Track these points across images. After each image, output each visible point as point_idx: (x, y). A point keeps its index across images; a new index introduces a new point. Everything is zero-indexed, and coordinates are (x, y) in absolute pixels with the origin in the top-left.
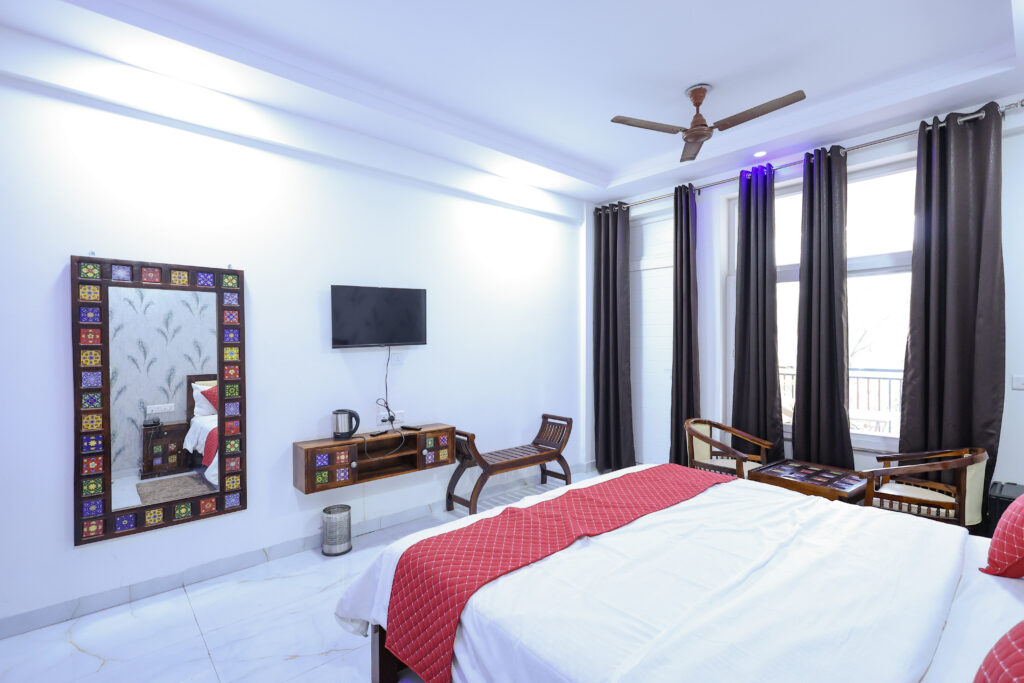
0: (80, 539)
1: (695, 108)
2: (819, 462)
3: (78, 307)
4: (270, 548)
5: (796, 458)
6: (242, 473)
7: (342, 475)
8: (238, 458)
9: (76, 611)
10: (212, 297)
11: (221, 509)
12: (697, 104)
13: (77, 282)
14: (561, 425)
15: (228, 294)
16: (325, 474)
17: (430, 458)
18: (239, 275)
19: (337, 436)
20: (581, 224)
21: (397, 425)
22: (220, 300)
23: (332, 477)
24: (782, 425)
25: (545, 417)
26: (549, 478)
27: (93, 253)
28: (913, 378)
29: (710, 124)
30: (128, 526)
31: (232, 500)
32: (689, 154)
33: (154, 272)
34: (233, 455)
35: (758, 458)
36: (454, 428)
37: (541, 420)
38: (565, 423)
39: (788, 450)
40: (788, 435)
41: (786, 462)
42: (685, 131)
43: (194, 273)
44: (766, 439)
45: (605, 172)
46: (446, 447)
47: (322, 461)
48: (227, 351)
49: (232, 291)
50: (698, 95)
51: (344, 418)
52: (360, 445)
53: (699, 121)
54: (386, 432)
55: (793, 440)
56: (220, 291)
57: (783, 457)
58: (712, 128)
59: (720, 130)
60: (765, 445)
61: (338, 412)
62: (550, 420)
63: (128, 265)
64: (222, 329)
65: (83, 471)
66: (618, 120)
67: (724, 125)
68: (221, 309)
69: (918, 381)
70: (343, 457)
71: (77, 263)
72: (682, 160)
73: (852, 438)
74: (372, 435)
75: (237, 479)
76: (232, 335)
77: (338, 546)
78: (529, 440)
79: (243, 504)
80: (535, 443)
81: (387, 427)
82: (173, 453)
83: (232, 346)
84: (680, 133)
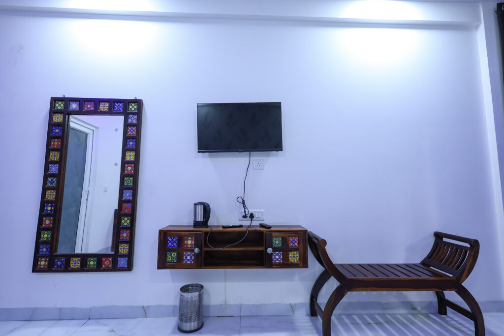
0: (36, 269)
3: (52, 125)
4: (148, 307)
6: (131, 242)
7: (188, 258)
8: (128, 231)
9: (32, 316)
10: (121, 119)
11: (114, 268)
13: (53, 111)
14: (463, 247)
15: (131, 116)
16: (174, 254)
17: (277, 257)
18: (139, 103)
20: (477, 27)
21: (256, 223)
22: (126, 120)
23: (180, 258)
25: (438, 236)
26: (449, 310)
30: (61, 266)
31: (122, 262)
33: (91, 104)
34: (126, 228)
37: (432, 240)
38: (468, 245)
43: (112, 102)
46: (297, 250)
47: (172, 243)
48: (128, 153)
49: (133, 114)
51: (200, 209)
54: (241, 226)
56: (126, 113)
62: (445, 239)
63: (78, 101)
64: (126, 138)
65: (42, 225)
68: (126, 125)
70: (189, 242)
71: (54, 100)
74: (223, 227)
75: (126, 246)
76: (131, 143)
79: (129, 268)
80: (425, 263)
81: (246, 223)
83: (130, 150)
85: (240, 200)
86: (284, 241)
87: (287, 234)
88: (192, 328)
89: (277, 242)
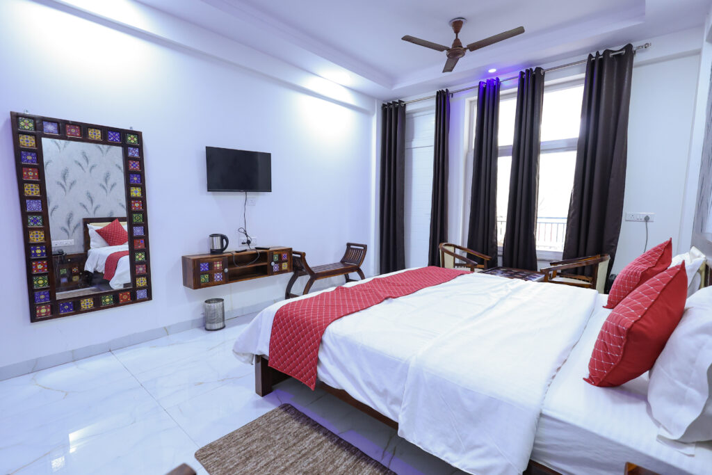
0: (34, 318)
1: (455, 34)
2: (517, 267)
3: (19, 152)
4: (169, 327)
5: (504, 265)
6: (148, 276)
7: (218, 277)
8: (144, 266)
9: (35, 367)
10: (119, 150)
11: (134, 299)
12: (457, 32)
13: (17, 133)
14: (360, 249)
15: (132, 149)
16: (207, 276)
17: (276, 268)
18: (138, 135)
19: (213, 252)
20: (373, 115)
21: (253, 247)
22: (125, 153)
23: (211, 278)
24: (497, 247)
25: (349, 245)
27: (27, 111)
28: (573, 214)
29: (464, 46)
30: (69, 309)
31: (141, 294)
32: (449, 68)
33: (75, 129)
34: (141, 263)
35: (483, 266)
36: (291, 249)
37: (346, 247)
38: (363, 248)
39: (500, 262)
40: (500, 253)
41: (499, 268)
42: (448, 49)
43: (105, 130)
44: (487, 255)
45: (391, 78)
46: (286, 261)
47: (204, 267)
48: (133, 189)
49: (134, 146)
50: (457, 25)
51: (217, 240)
52: (230, 258)
53: (457, 43)
54: (246, 250)
55: (503, 256)
56: (125, 146)
57: (497, 265)
58: (465, 49)
59: (471, 50)
60: (487, 258)
61: (213, 236)
62: (352, 247)
63: (55, 122)
64: (128, 174)
65: (33, 271)
66: (407, 39)
67: (473, 47)
68: (127, 159)
69: (576, 216)
70: (218, 265)
71: (16, 118)
72: (444, 72)
73: (537, 253)
74: (237, 252)
75: (144, 279)
76: (135, 179)
77: (216, 325)
78: (339, 260)
79: (149, 297)
80: (342, 262)
81: (245, 247)
82: (75, 274)
83: (136, 186)
84: (445, 51)
85: (243, 231)
86: (280, 256)
87: (281, 252)
88: (219, 327)
89: (276, 258)
